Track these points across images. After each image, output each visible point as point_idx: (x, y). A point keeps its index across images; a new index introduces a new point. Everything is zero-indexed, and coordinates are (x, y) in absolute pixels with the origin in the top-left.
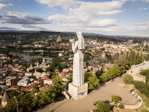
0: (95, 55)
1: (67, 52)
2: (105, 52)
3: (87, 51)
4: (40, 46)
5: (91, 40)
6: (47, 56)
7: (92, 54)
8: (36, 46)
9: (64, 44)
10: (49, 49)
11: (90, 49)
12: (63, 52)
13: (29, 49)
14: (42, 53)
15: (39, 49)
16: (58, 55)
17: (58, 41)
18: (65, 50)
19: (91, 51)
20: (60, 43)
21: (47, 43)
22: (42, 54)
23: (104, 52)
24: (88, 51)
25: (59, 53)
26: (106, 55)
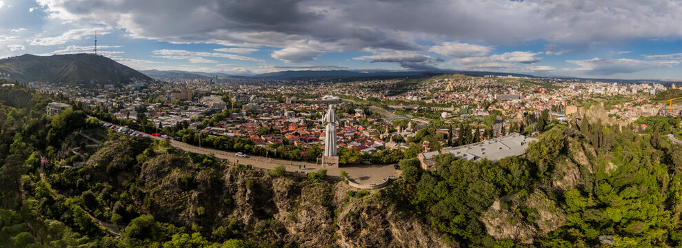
0: (507, 114)
1: (458, 110)
2: (526, 109)
3: (495, 108)
4: (415, 99)
5: (508, 87)
6: (422, 116)
7: (503, 113)
8: (409, 98)
9: (457, 96)
10: (429, 104)
11: (501, 104)
12: (451, 109)
13: (398, 102)
14: (416, 110)
15: (413, 103)
16: (441, 115)
17: (447, 89)
18: (455, 106)
19: (502, 107)
20: (451, 92)
21: (428, 92)
22: (416, 112)
23: (524, 108)
24: (497, 107)
25: (442, 111)
26: (525, 114)
